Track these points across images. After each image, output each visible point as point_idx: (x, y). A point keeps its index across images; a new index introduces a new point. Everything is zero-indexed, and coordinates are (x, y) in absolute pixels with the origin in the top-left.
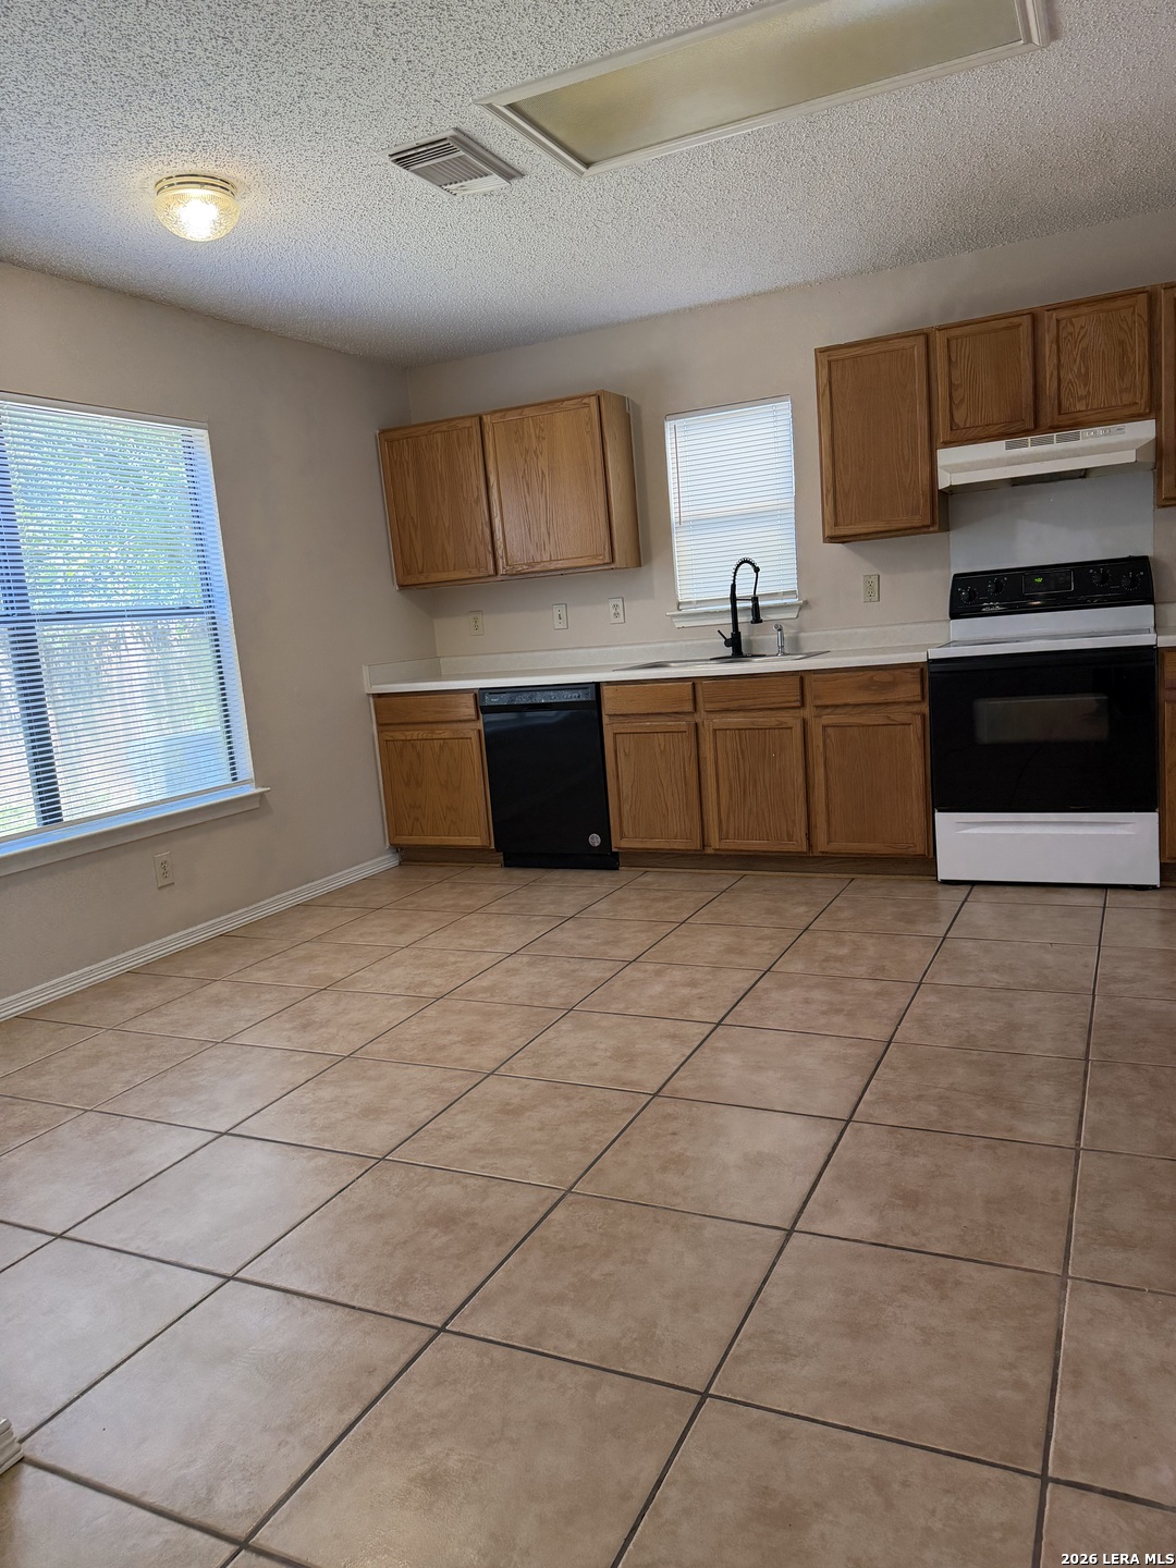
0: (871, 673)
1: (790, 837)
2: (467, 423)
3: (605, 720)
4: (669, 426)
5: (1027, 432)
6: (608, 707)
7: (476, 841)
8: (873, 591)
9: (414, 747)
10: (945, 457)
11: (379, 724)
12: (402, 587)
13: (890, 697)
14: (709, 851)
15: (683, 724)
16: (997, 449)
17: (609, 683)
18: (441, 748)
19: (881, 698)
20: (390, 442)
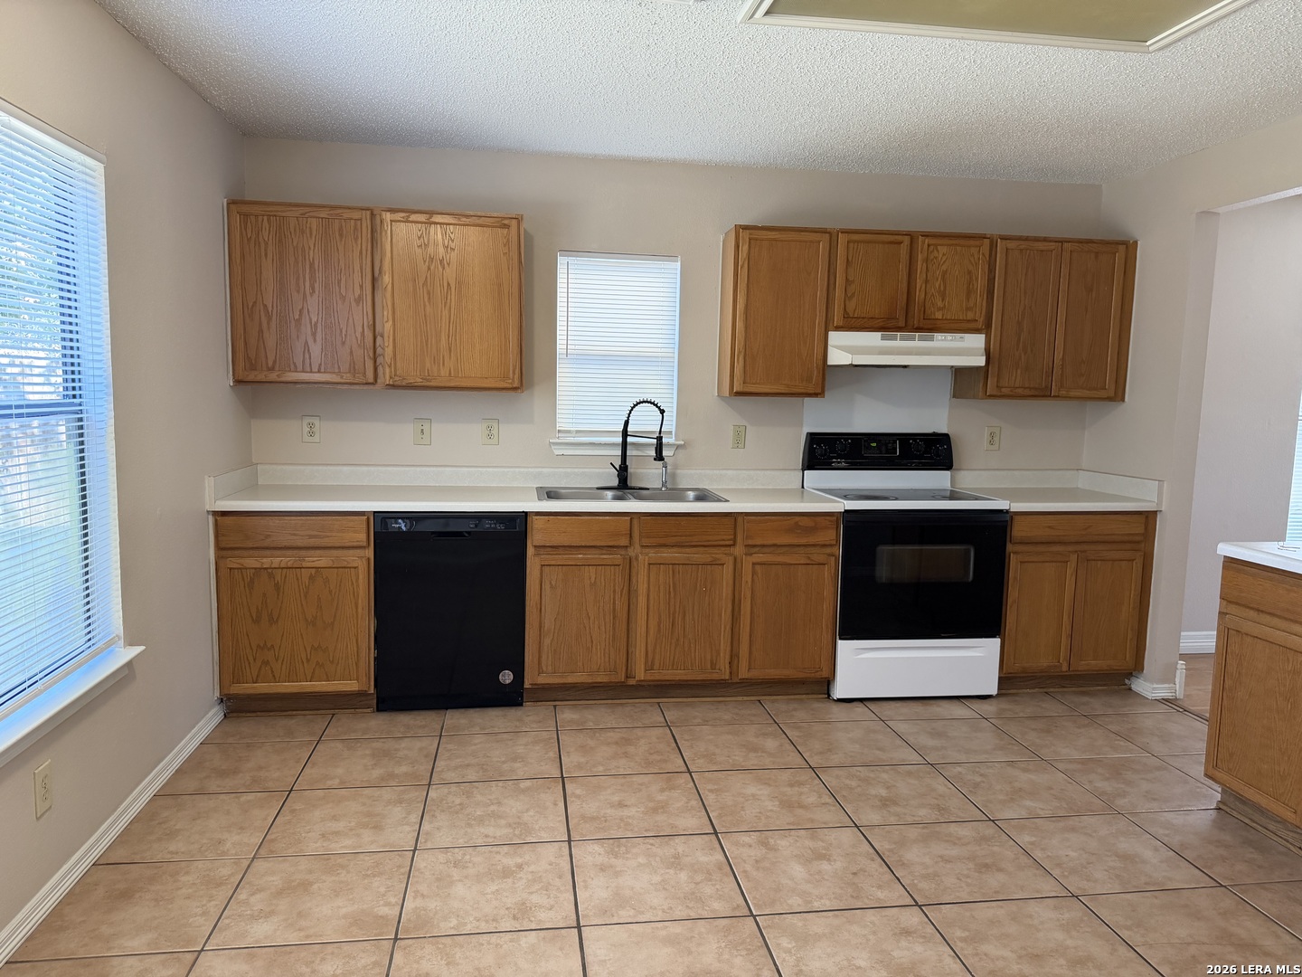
0: (797, 518)
1: (713, 666)
2: (356, 215)
3: (530, 551)
4: (562, 261)
5: (899, 329)
6: (536, 537)
7: (351, 686)
8: (740, 440)
9: (271, 576)
10: (835, 338)
11: (219, 548)
12: (238, 382)
13: (812, 540)
14: (632, 682)
15: (617, 558)
16: (873, 339)
17: (538, 514)
18: (311, 578)
19: (803, 541)
20: (245, 216)
